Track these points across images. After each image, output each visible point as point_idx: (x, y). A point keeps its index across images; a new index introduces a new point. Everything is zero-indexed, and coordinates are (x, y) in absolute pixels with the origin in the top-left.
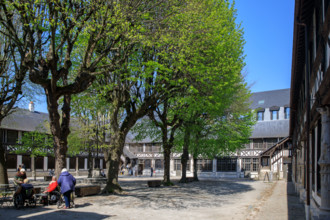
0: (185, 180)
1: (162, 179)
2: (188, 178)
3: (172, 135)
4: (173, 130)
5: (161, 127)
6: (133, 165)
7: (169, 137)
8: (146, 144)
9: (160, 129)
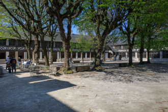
0: (142, 63)
1: (128, 62)
2: (144, 62)
3: (133, 39)
4: (134, 36)
5: (127, 34)
6: (116, 56)
7: (131, 40)
8: (123, 45)
9: (126, 35)
